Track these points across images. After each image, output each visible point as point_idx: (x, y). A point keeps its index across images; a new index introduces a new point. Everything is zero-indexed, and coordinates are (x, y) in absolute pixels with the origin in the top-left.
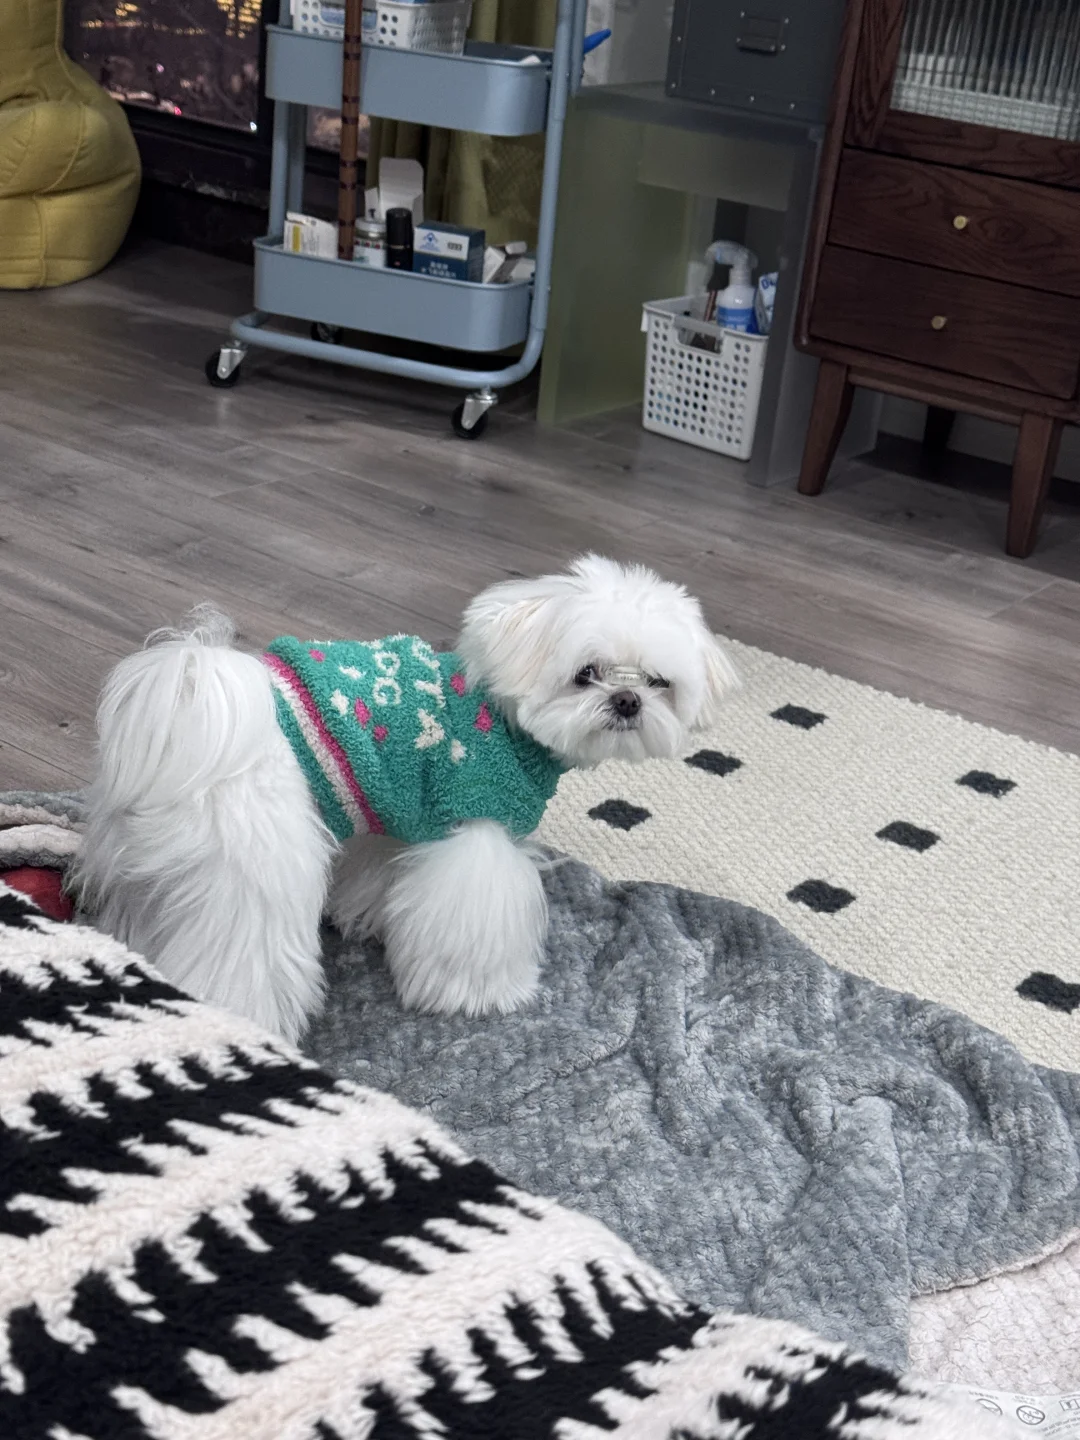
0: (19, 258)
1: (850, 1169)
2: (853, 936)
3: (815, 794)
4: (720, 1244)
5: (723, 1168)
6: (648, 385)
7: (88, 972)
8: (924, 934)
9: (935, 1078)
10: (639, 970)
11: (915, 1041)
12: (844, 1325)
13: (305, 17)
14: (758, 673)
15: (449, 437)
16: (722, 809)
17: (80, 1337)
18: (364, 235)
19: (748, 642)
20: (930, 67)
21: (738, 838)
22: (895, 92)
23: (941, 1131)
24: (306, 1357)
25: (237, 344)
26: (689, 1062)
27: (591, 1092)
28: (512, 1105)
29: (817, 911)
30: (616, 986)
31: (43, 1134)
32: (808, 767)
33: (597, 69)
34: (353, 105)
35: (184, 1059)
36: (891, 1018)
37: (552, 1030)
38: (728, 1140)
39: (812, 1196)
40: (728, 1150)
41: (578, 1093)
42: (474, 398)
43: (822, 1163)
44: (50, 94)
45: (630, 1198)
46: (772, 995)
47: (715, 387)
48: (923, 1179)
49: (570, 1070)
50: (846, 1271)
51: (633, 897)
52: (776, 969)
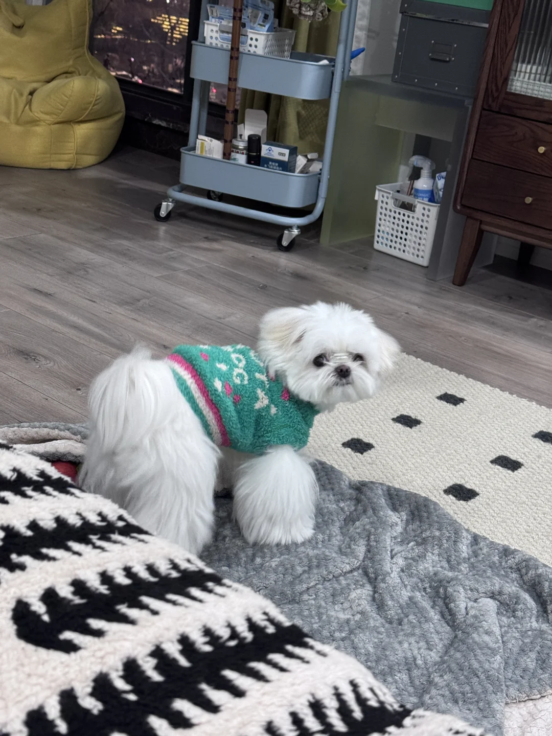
0: (63, 154)
1: (475, 635)
2: (478, 514)
3: (459, 440)
4: (406, 671)
5: (409, 632)
6: (377, 227)
7: (99, 518)
8: (515, 515)
9: (520, 590)
10: (368, 527)
11: (509, 570)
12: (470, 716)
13: (211, 37)
14: (430, 376)
15: (275, 250)
16: (411, 445)
17: (95, 706)
18: (236, 147)
19: (426, 360)
20: (528, 70)
21: (419, 460)
22: (510, 83)
23: (522, 618)
24: (209, 722)
25: (170, 200)
26: (392, 576)
27: (342, 589)
28: (301, 594)
29: (459, 500)
30: (355, 535)
31: (77, 600)
32: (455, 425)
33: (357, 67)
34: (234, 82)
35: (147, 565)
36: (497, 558)
37: (322, 556)
38: (411, 617)
39: (455, 649)
40: (411, 622)
41: (335, 589)
42: (289, 231)
43: (460, 632)
44: (81, 72)
45: (361, 645)
46: (436, 542)
47: (412, 229)
48: (512, 642)
49: (331, 577)
50: (472, 688)
51: (365, 489)
52: (438, 529)
